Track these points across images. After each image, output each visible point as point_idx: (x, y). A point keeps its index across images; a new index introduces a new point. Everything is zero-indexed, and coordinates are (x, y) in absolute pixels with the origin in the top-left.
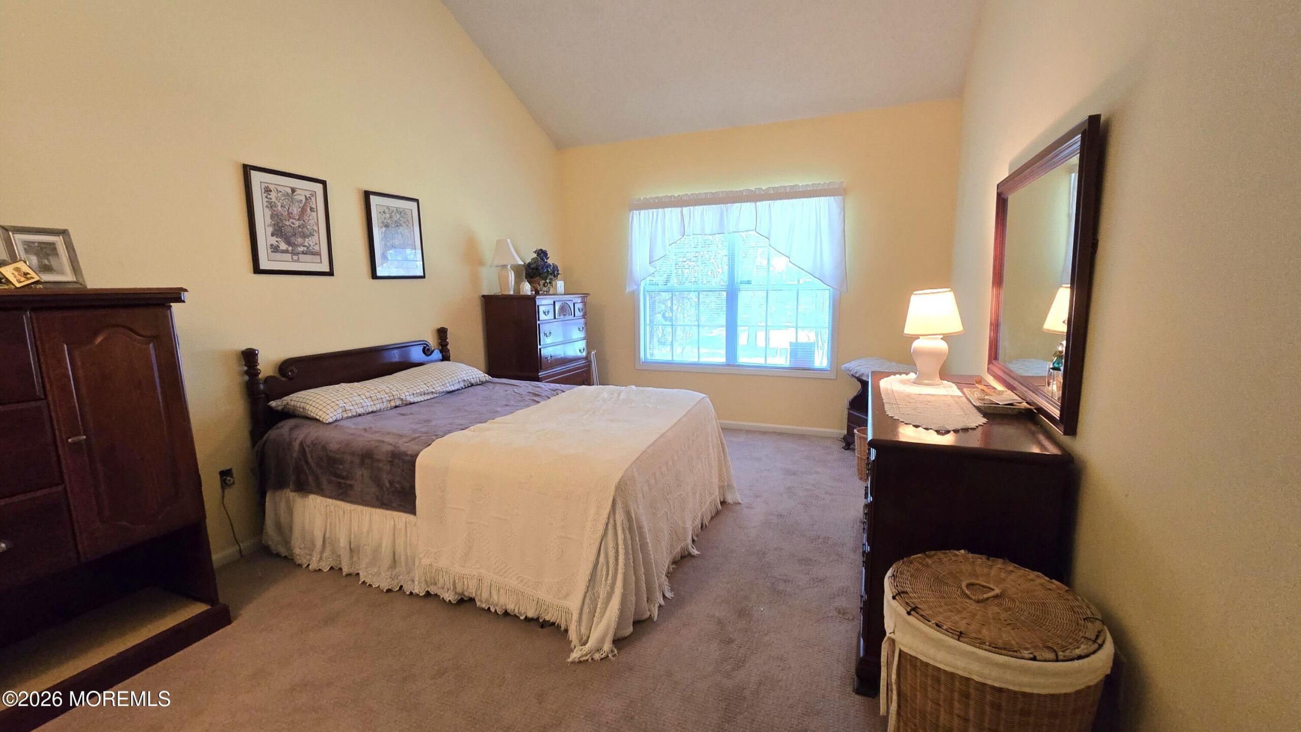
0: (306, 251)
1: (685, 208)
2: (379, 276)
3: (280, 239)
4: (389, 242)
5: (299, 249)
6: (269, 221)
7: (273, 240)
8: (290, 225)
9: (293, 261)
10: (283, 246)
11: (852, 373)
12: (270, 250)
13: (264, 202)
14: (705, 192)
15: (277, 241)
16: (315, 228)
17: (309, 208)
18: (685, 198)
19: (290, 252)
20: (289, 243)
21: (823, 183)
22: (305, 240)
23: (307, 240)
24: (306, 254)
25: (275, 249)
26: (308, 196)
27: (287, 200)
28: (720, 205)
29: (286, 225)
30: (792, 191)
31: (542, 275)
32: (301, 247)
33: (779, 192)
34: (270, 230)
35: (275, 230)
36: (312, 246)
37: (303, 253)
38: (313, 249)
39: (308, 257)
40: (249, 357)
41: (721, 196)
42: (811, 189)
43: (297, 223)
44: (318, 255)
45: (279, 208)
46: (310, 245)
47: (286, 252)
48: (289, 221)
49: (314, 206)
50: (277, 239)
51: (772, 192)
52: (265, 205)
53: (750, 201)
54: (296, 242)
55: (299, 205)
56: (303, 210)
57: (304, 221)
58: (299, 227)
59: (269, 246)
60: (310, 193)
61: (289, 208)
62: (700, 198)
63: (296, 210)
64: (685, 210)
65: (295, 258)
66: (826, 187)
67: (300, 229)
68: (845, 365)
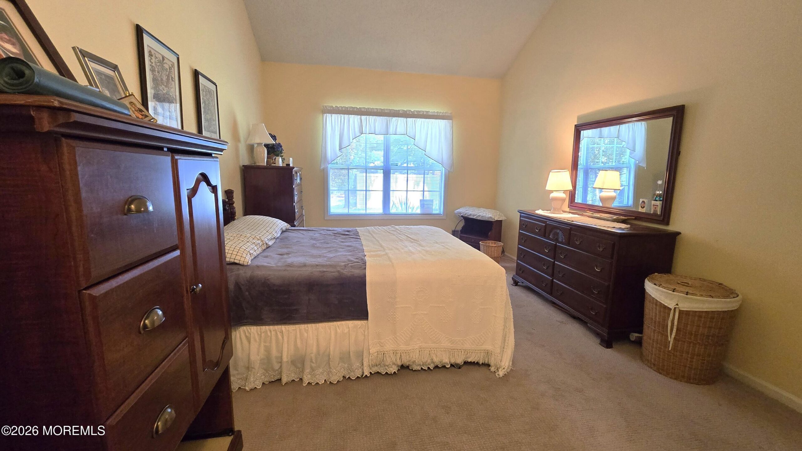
1: (363, 116)
11: (462, 214)
14: (376, 108)
18: (364, 110)
21: (442, 112)
28: (385, 117)
30: (427, 114)
31: (275, 153)
33: (420, 114)
41: (386, 111)
42: (437, 114)
51: (416, 113)
53: (404, 117)
62: (373, 111)
64: (363, 117)
66: (444, 115)
68: (457, 211)
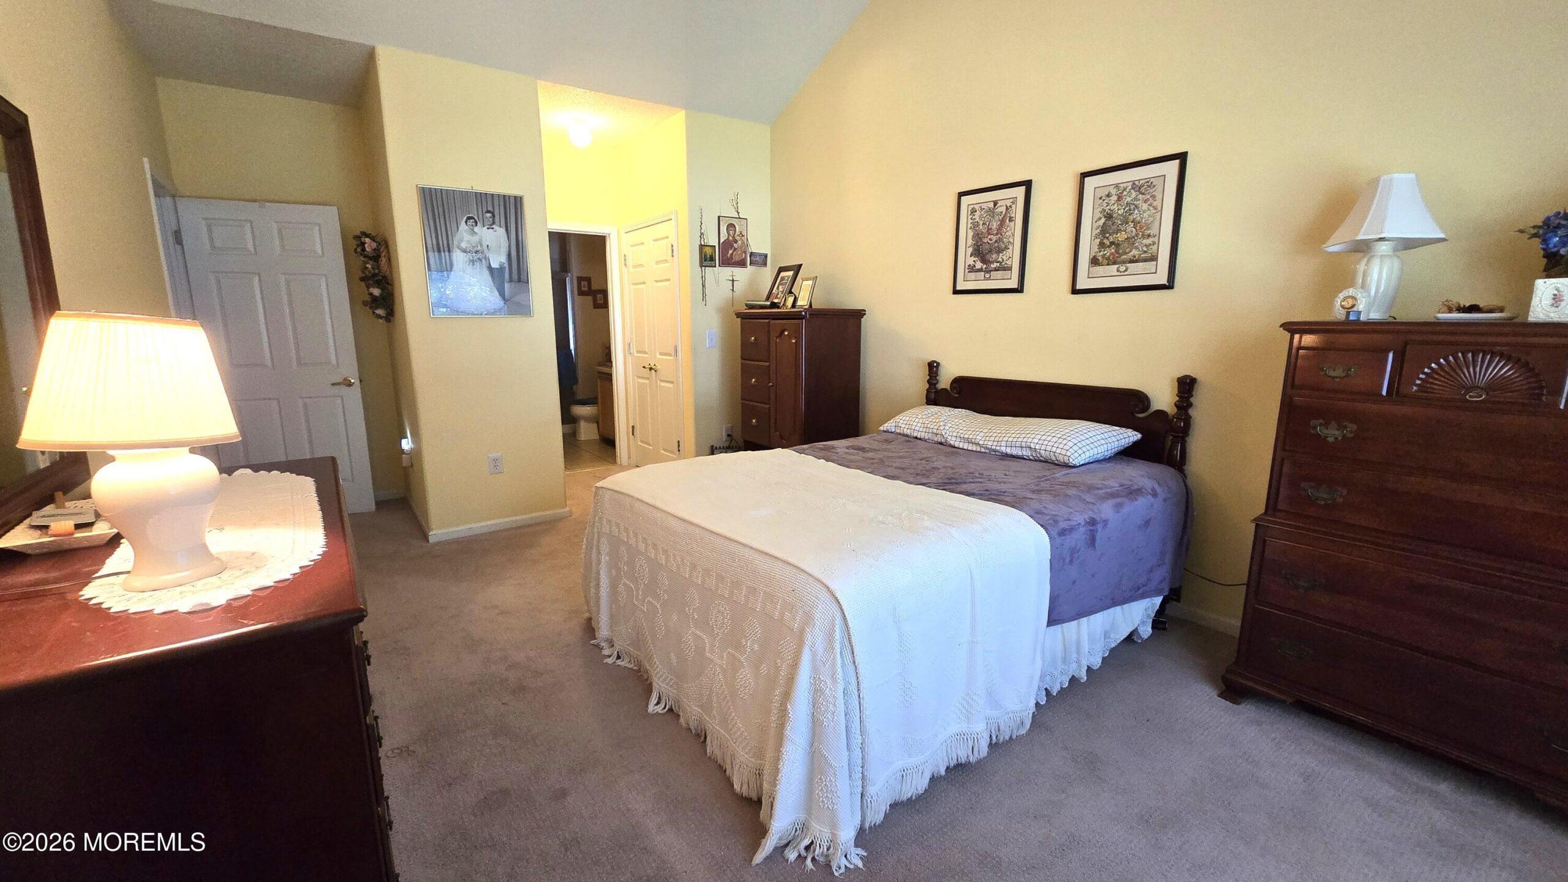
0: (999, 267)
2: (1079, 290)
3: (977, 259)
4: (1107, 238)
5: (992, 266)
6: (970, 242)
7: (971, 261)
8: (988, 242)
9: (985, 279)
10: (979, 265)
12: (967, 271)
13: (969, 223)
15: (974, 261)
16: (1011, 240)
17: (1008, 218)
19: (984, 270)
20: (984, 261)
22: (999, 255)
23: (1001, 254)
24: (998, 270)
25: (972, 269)
26: (1008, 206)
27: (988, 216)
29: (984, 243)
32: (995, 264)
34: (970, 250)
35: (975, 250)
36: (1005, 261)
37: (996, 270)
38: (1006, 264)
39: (999, 274)
40: (933, 368)
43: (994, 238)
44: (1010, 270)
45: (981, 227)
46: (1003, 260)
47: (980, 270)
48: (987, 237)
49: (1013, 215)
50: (975, 259)
52: (969, 227)
54: (991, 259)
55: (999, 218)
56: (1002, 222)
57: (1001, 235)
58: (996, 242)
59: (967, 266)
60: (1012, 200)
61: (989, 225)
63: (995, 225)
65: (987, 276)
67: (996, 244)
